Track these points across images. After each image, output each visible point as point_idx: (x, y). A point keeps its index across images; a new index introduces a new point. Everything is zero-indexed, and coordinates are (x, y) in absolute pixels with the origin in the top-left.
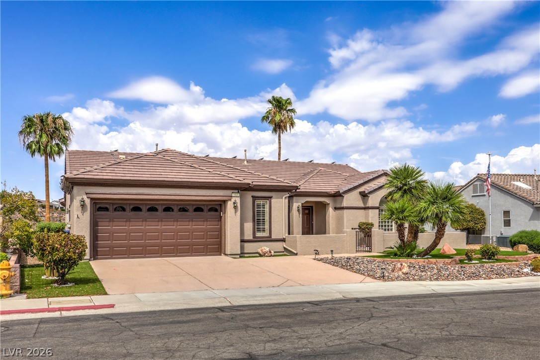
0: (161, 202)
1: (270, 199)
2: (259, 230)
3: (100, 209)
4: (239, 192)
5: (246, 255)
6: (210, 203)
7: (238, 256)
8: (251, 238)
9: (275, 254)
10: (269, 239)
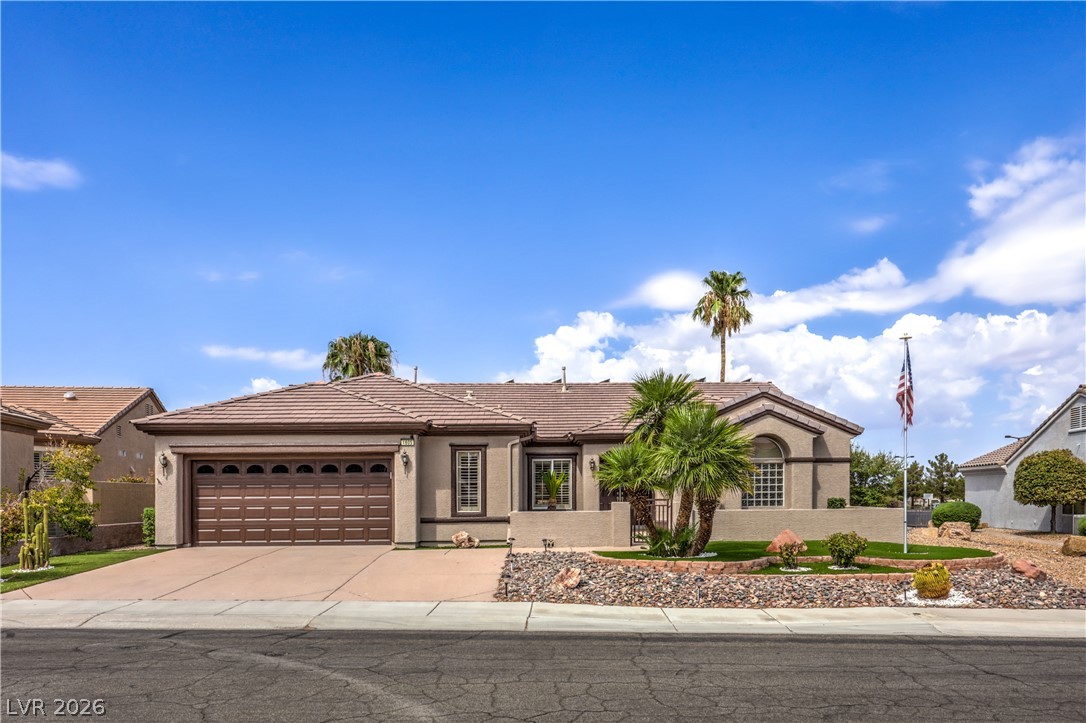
0: (290, 458)
1: (483, 449)
2: (464, 502)
3: (202, 470)
4: (412, 437)
5: (440, 545)
6: (375, 457)
7: (414, 547)
8: (448, 516)
9: (481, 544)
10: (482, 519)
